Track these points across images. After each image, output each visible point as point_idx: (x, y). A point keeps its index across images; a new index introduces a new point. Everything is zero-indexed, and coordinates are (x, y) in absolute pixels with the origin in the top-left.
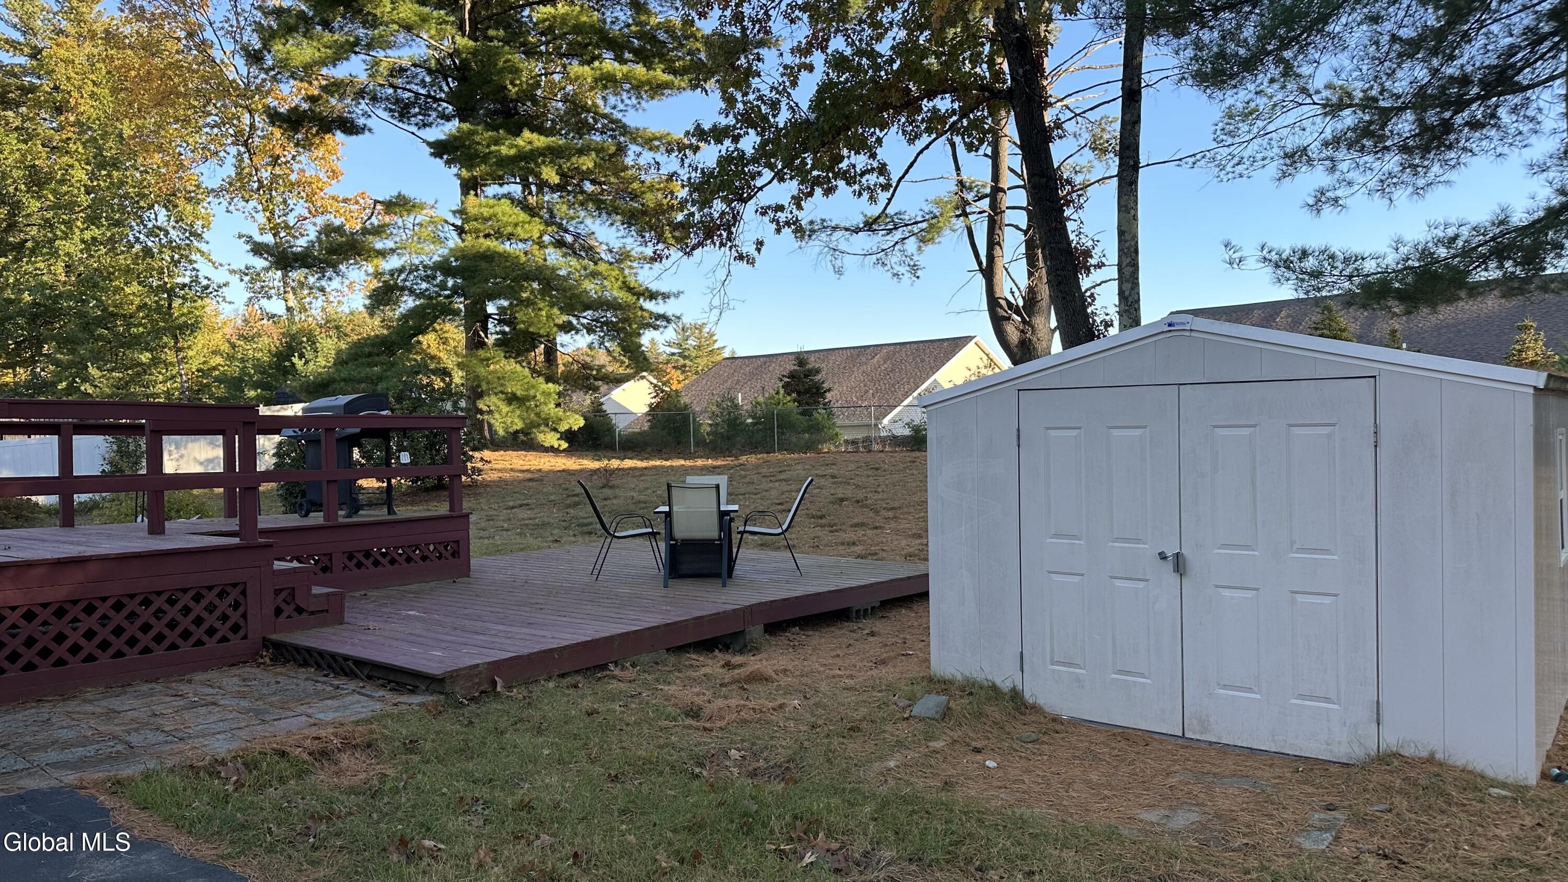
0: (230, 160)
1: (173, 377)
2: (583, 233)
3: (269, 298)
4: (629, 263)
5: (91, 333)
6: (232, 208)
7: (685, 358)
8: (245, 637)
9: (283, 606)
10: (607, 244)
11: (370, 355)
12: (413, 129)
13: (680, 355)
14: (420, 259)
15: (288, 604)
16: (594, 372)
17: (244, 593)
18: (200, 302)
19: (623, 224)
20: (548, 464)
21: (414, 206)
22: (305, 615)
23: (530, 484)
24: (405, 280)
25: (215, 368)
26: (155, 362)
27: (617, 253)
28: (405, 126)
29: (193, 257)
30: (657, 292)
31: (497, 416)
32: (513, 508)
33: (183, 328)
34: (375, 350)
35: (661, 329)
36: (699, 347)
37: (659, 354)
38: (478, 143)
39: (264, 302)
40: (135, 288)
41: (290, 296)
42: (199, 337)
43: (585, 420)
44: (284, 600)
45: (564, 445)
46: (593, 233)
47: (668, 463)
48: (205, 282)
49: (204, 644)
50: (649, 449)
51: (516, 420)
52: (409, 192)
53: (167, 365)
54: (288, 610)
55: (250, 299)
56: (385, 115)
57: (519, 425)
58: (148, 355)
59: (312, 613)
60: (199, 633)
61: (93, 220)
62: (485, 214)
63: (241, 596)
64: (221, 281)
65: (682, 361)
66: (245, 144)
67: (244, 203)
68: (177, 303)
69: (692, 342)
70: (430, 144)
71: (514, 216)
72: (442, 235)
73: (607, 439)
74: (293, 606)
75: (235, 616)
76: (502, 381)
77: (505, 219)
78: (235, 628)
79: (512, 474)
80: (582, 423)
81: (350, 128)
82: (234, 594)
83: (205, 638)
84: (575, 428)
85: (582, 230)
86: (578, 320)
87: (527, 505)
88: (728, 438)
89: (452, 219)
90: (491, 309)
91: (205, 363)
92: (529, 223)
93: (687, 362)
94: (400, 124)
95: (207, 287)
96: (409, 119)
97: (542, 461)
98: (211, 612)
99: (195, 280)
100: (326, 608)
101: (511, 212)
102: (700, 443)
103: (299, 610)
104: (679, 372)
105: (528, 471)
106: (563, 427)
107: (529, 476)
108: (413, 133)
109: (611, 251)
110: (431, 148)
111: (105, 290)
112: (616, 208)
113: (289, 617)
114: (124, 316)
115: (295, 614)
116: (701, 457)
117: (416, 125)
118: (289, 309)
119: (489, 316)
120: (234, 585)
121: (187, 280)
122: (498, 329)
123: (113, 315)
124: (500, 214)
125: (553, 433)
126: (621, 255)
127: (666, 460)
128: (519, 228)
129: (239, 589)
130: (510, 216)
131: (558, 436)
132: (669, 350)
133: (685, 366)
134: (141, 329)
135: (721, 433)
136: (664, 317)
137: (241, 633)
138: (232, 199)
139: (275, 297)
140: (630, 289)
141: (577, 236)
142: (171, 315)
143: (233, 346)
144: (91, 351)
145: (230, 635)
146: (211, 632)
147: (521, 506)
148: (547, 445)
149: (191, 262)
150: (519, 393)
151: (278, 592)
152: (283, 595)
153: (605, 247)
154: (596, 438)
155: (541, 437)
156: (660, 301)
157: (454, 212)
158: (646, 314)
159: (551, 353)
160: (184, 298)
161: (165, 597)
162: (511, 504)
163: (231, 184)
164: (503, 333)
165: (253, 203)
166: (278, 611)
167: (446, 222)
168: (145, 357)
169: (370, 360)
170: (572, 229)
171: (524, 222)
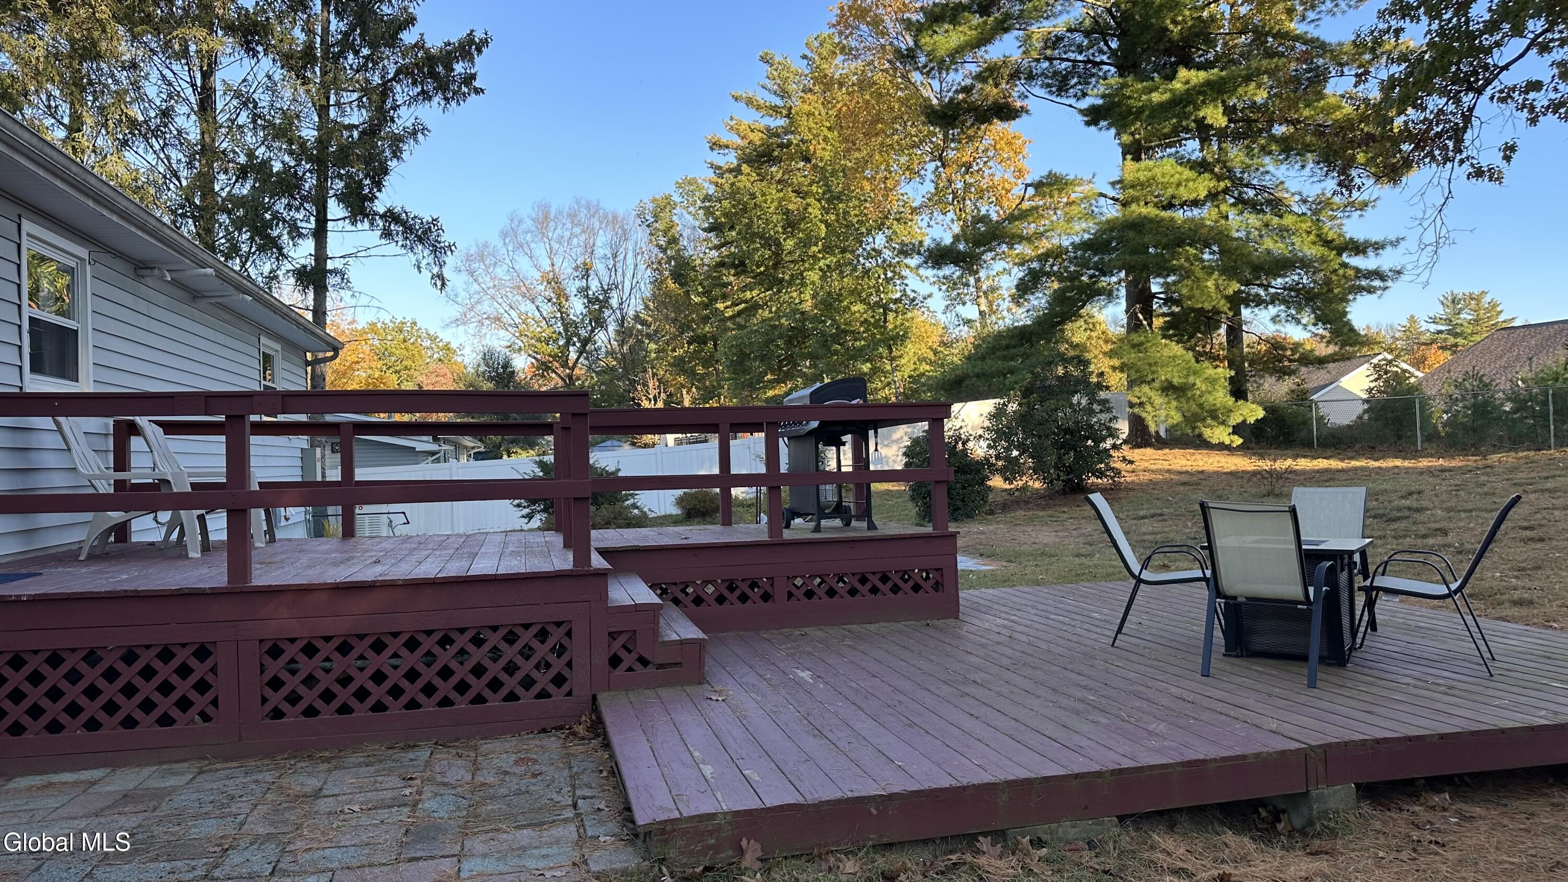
0: (930, 176)
1: (889, 384)
2: (1268, 184)
3: (964, 304)
4: (1330, 213)
5: (829, 349)
6: (932, 223)
7: (1456, 335)
8: (570, 694)
9: (623, 654)
10: (1300, 194)
11: (1007, 347)
12: (1072, 101)
13: (1449, 332)
14: (1071, 240)
15: (629, 651)
16: (1289, 353)
17: (569, 634)
18: (909, 315)
19: (1318, 163)
20: (1216, 464)
21: (1066, 184)
22: (651, 669)
23: (1182, 488)
24: (1052, 266)
25: (923, 374)
26: (875, 371)
27: (1313, 203)
28: (1064, 101)
29: (903, 273)
30: (1366, 242)
31: (1149, 408)
32: (1142, 518)
33: (895, 338)
34: (1013, 342)
35: (1379, 292)
36: (1475, 320)
37: (1421, 333)
38: (1130, 97)
39: (960, 309)
40: (858, 307)
41: (983, 301)
42: (910, 346)
43: (1265, 409)
44: (624, 646)
45: (1238, 441)
46: (1282, 183)
47: (1377, 464)
48: (912, 295)
49: (518, 698)
50: (1358, 446)
51: (1173, 413)
52: (1059, 170)
53: (885, 373)
54: (628, 660)
55: (947, 307)
56: (1041, 92)
57: (1177, 418)
58: (869, 365)
59: (660, 666)
60: (511, 683)
61: (828, 249)
62: (1142, 178)
63: (566, 638)
64: (926, 293)
65: (1452, 340)
66: (941, 158)
67: (942, 217)
68: (891, 316)
69: (1466, 316)
70: (1082, 112)
71: (1177, 176)
72: (1096, 210)
73: (1303, 434)
74: (634, 656)
75: (558, 665)
76: (1154, 368)
77: (1166, 180)
78: (559, 680)
79: (1167, 475)
80: (1260, 414)
81: (1007, 112)
82: (556, 635)
83: (520, 691)
84: (1251, 420)
85: (1267, 181)
86: (1266, 290)
87: (1161, 515)
88: (1474, 430)
89: (1111, 193)
90: (1155, 287)
91: (915, 370)
92: (1194, 180)
93: (1460, 340)
94: (1058, 100)
95: (913, 300)
96: (1067, 91)
97: (1211, 460)
98: (527, 658)
99: (904, 294)
100: (679, 660)
101: (1173, 172)
102: (1431, 437)
103: (644, 662)
104: (1449, 352)
105: (1187, 472)
106: (1235, 419)
107: (1184, 478)
108: (1070, 106)
109: (1305, 201)
110: (1085, 115)
111: (837, 311)
112: (1308, 146)
113: (630, 669)
114: (853, 332)
115: (638, 666)
116: (1432, 456)
117: (1075, 96)
118: (981, 313)
119: (1154, 296)
120: (558, 624)
121: (898, 295)
122: (1165, 309)
123: (845, 332)
124: (1159, 176)
125: (1222, 428)
126: (1320, 203)
127: (1376, 460)
128: (1182, 189)
129: (563, 629)
130: (1172, 176)
131: (1231, 430)
132: (1433, 328)
133: (1456, 345)
134: (863, 343)
135: (1462, 423)
136: (1377, 274)
137: (565, 688)
138: (932, 213)
139: (969, 303)
140: (1327, 243)
141: (1264, 189)
142: (885, 328)
143: (935, 353)
144: (827, 365)
145: (551, 688)
146: (528, 683)
147: (1153, 516)
148: (1215, 441)
149: (902, 278)
150: (1176, 381)
151: (613, 636)
152: (622, 640)
153: (1297, 198)
154: (1288, 433)
155: (1207, 433)
156: (1371, 253)
157: (1113, 184)
158: (1351, 272)
159: (1235, 333)
160: (896, 312)
161: (469, 635)
162: (1141, 513)
163: (929, 199)
164: (1172, 314)
165: (951, 215)
166: (615, 661)
167: (1105, 196)
168: (866, 367)
169: (1006, 353)
170: (1255, 182)
171: (1187, 180)
